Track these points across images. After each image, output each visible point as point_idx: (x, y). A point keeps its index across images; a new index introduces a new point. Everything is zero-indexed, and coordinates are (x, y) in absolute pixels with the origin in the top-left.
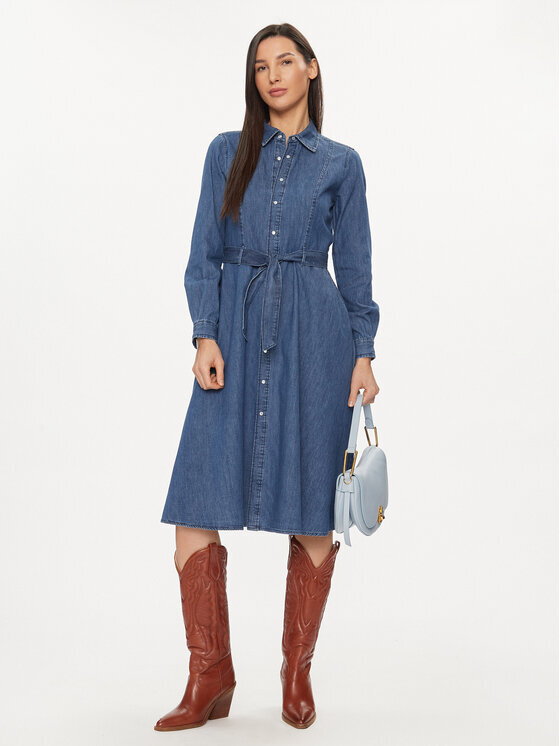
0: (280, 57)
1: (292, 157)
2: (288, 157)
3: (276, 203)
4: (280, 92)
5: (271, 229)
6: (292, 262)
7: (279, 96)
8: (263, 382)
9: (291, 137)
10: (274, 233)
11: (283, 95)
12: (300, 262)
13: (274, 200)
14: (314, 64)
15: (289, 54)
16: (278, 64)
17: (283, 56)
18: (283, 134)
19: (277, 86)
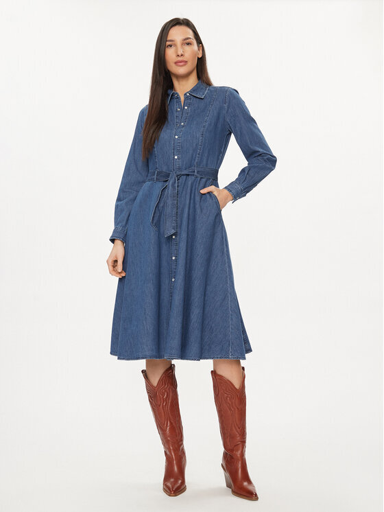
0: (184, 40)
1: (188, 107)
2: (186, 108)
3: (177, 137)
4: (183, 63)
5: (174, 155)
6: (189, 175)
7: (182, 66)
8: (174, 258)
10: (176, 157)
12: (193, 175)
13: (175, 136)
14: (200, 48)
17: (186, 39)
19: (181, 59)
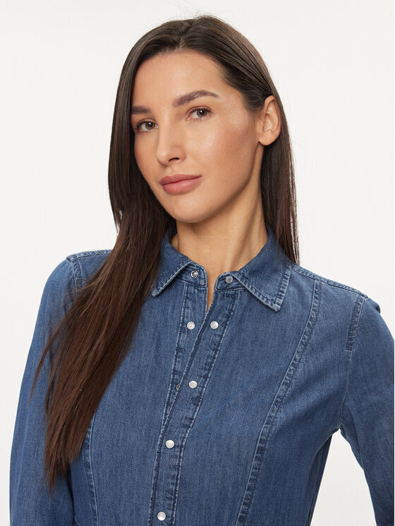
0: (183, 100)
1: (223, 325)
2: (215, 325)
4: (184, 184)
5: (156, 507)
7: (182, 193)
9: (222, 279)
10: (162, 516)
11: (192, 188)
14: (271, 110)
15: (203, 93)
16: (178, 117)
17: (189, 98)
18: (200, 269)
19: (176, 170)
